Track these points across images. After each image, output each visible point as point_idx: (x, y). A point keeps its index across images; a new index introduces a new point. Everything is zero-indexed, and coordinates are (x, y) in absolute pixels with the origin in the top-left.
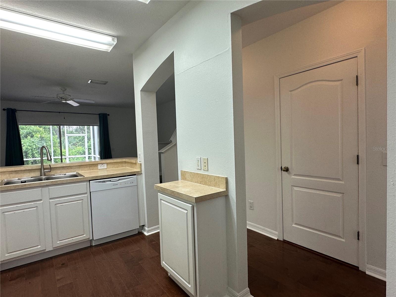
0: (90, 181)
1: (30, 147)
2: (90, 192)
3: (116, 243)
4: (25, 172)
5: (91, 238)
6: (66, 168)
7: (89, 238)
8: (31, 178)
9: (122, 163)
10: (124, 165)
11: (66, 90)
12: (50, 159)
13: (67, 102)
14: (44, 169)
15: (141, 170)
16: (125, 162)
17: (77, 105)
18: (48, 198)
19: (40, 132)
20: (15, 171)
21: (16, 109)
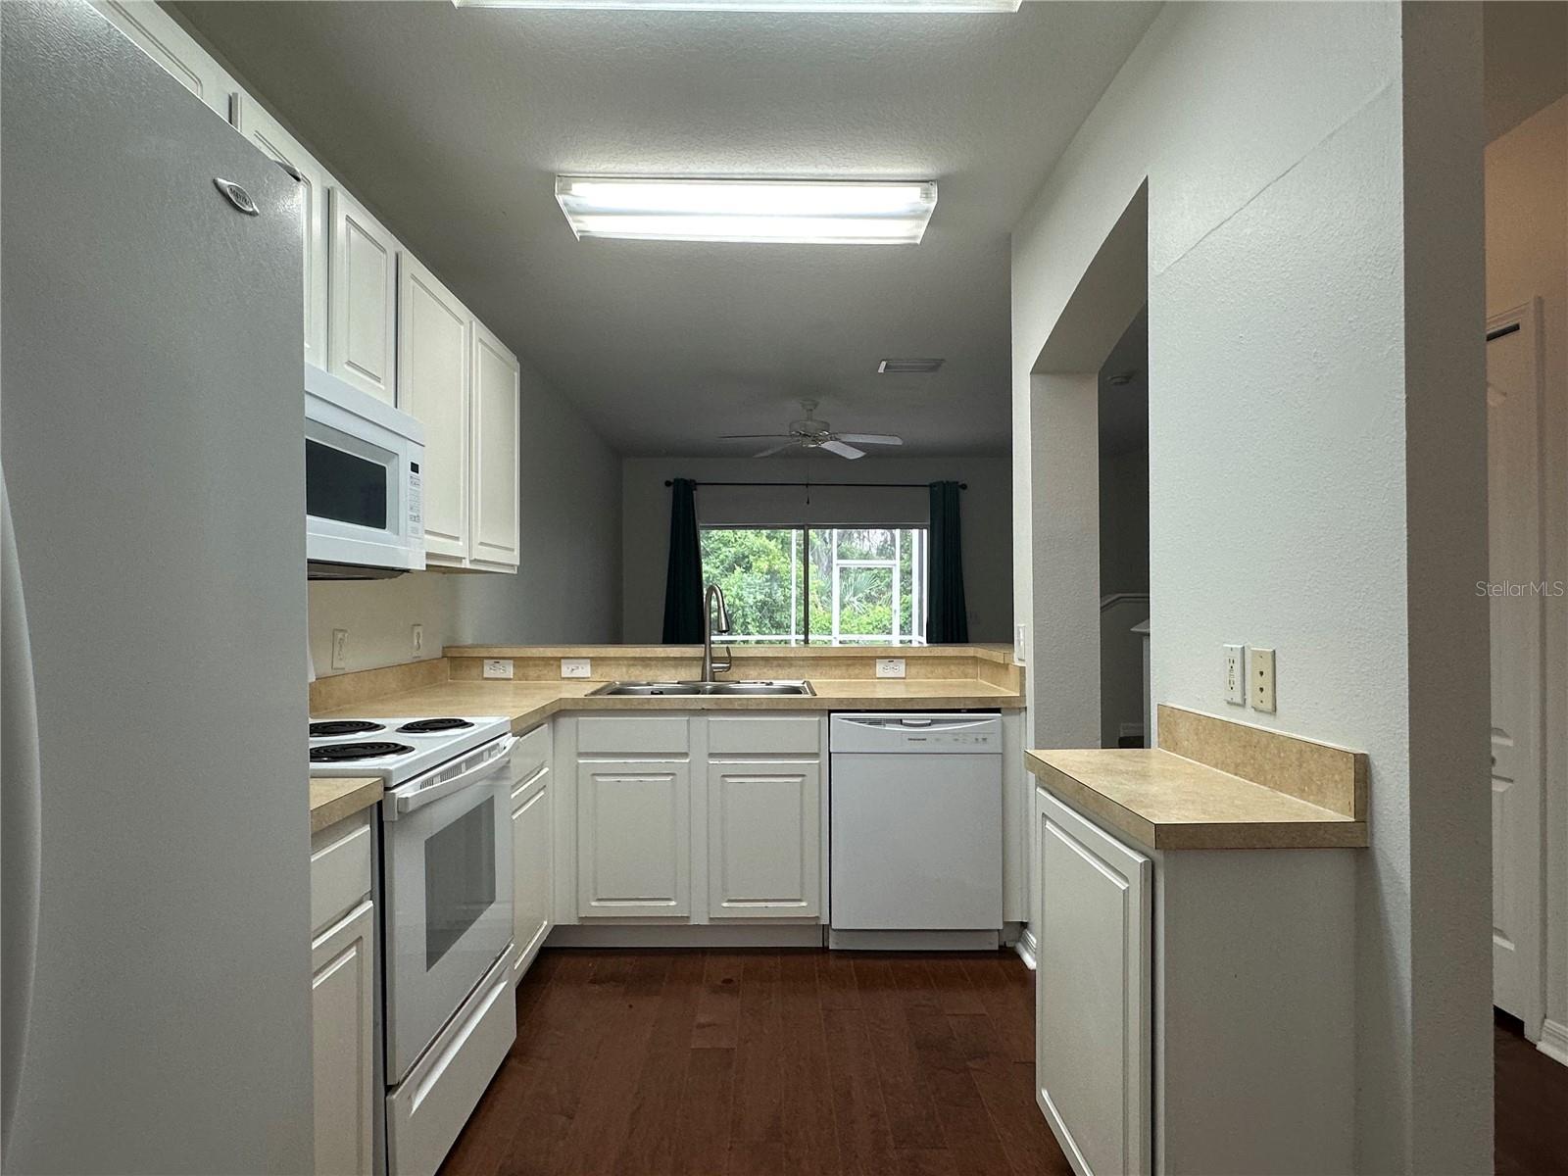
0: (832, 714)
1: (741, 599)
2: (830, 754)
3: (906, 964)
4: (666, 663)
5: (825, 921)
6: (775, 663)
7: (817, 917)
8: (678, 683)
9: (961, 661)
10: (970, 670)
11: (816, 405)
12: (724, 629)
13: (823, 446)
14: (713, 660)
15: (1023, 696)
16: (975, 660)
17: (859, 456)
18: (705, 752)
19: (768, 555)
20: (643, 659)
21: (697, 482)
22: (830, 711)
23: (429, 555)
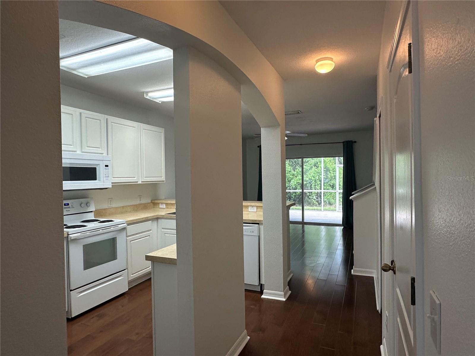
23: (112, 183)
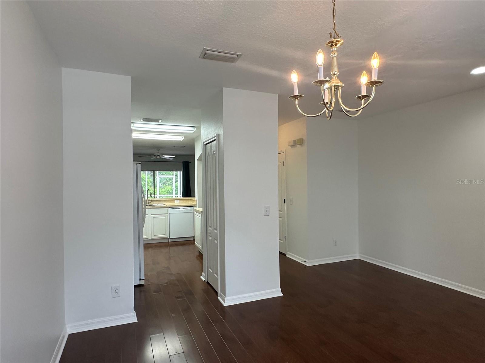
2: (169, 213)
5: (169, 237)
10: (189, 201)
14: (148, 201)
15: (196, 204)
22: (169, 207)
